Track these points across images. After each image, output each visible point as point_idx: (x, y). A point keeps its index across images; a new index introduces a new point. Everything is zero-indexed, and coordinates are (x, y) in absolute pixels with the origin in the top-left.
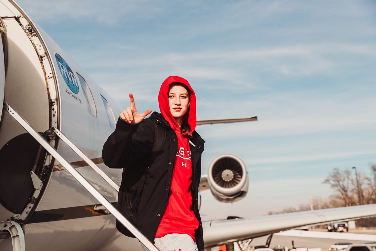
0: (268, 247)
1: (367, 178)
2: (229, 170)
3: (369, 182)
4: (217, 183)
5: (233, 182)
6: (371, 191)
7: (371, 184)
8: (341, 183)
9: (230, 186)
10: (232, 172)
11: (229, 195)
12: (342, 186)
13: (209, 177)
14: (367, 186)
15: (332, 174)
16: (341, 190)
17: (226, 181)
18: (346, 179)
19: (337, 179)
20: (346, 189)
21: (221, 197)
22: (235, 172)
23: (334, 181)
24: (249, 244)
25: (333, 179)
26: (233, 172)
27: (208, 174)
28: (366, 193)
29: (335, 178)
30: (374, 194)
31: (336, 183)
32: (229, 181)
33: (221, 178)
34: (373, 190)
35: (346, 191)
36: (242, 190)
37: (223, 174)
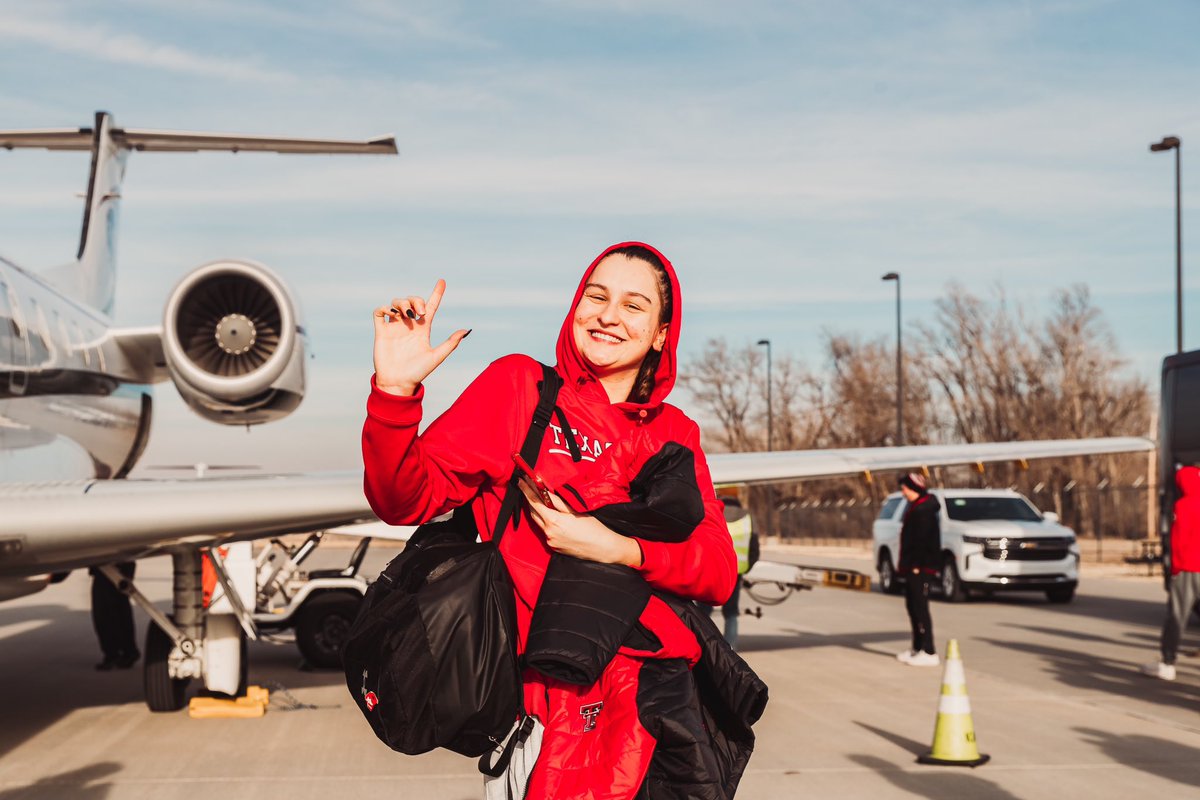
0: (352, 576)
1: (810, 381)
2: (243, 318)
3: (817, 394)
4: (195, 358)
5: (254, 357)
6: (818, 421)
7: (821, 400)
8: (726, 389)
9: (241, 368)
10: (251, 324)
11: (234, 399)
12: (727, 400)
13: (165, 333)
14: (807, 406)
15: (701, 358)
16: (725, 415)
17: (228, 351)
18: (745, 378)
19: (713, 376)
20: (739, 411)
21: (208, 405)
22: (263, 324)
23: (704, 381)
24: (299, 563)
25: (704, 375)
26: (255, 324)
27: (164, 325)
28: (801, 427)
29: (708, 373)
30: (826, 432)
31: (712, 387)
32: (238, 352)
33: (213, 342)
34: (824, 417)
35: (739, 418)
36: (276, 385)
37: (219, 327)
